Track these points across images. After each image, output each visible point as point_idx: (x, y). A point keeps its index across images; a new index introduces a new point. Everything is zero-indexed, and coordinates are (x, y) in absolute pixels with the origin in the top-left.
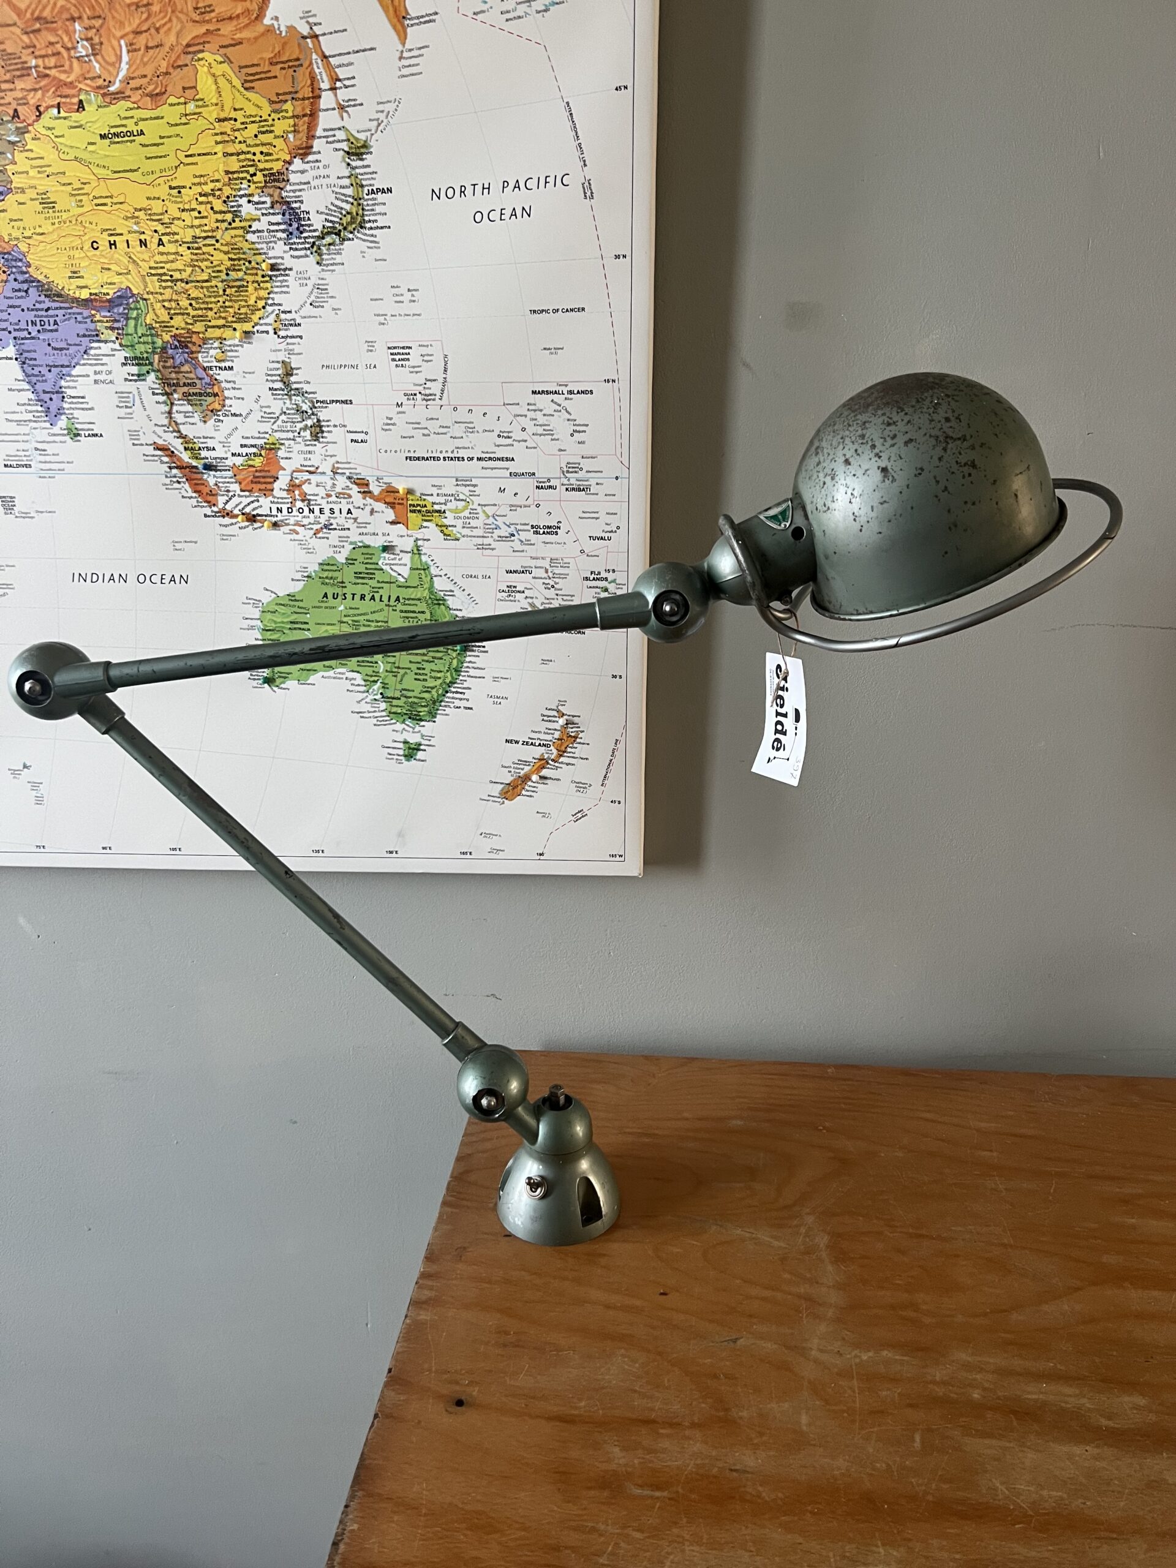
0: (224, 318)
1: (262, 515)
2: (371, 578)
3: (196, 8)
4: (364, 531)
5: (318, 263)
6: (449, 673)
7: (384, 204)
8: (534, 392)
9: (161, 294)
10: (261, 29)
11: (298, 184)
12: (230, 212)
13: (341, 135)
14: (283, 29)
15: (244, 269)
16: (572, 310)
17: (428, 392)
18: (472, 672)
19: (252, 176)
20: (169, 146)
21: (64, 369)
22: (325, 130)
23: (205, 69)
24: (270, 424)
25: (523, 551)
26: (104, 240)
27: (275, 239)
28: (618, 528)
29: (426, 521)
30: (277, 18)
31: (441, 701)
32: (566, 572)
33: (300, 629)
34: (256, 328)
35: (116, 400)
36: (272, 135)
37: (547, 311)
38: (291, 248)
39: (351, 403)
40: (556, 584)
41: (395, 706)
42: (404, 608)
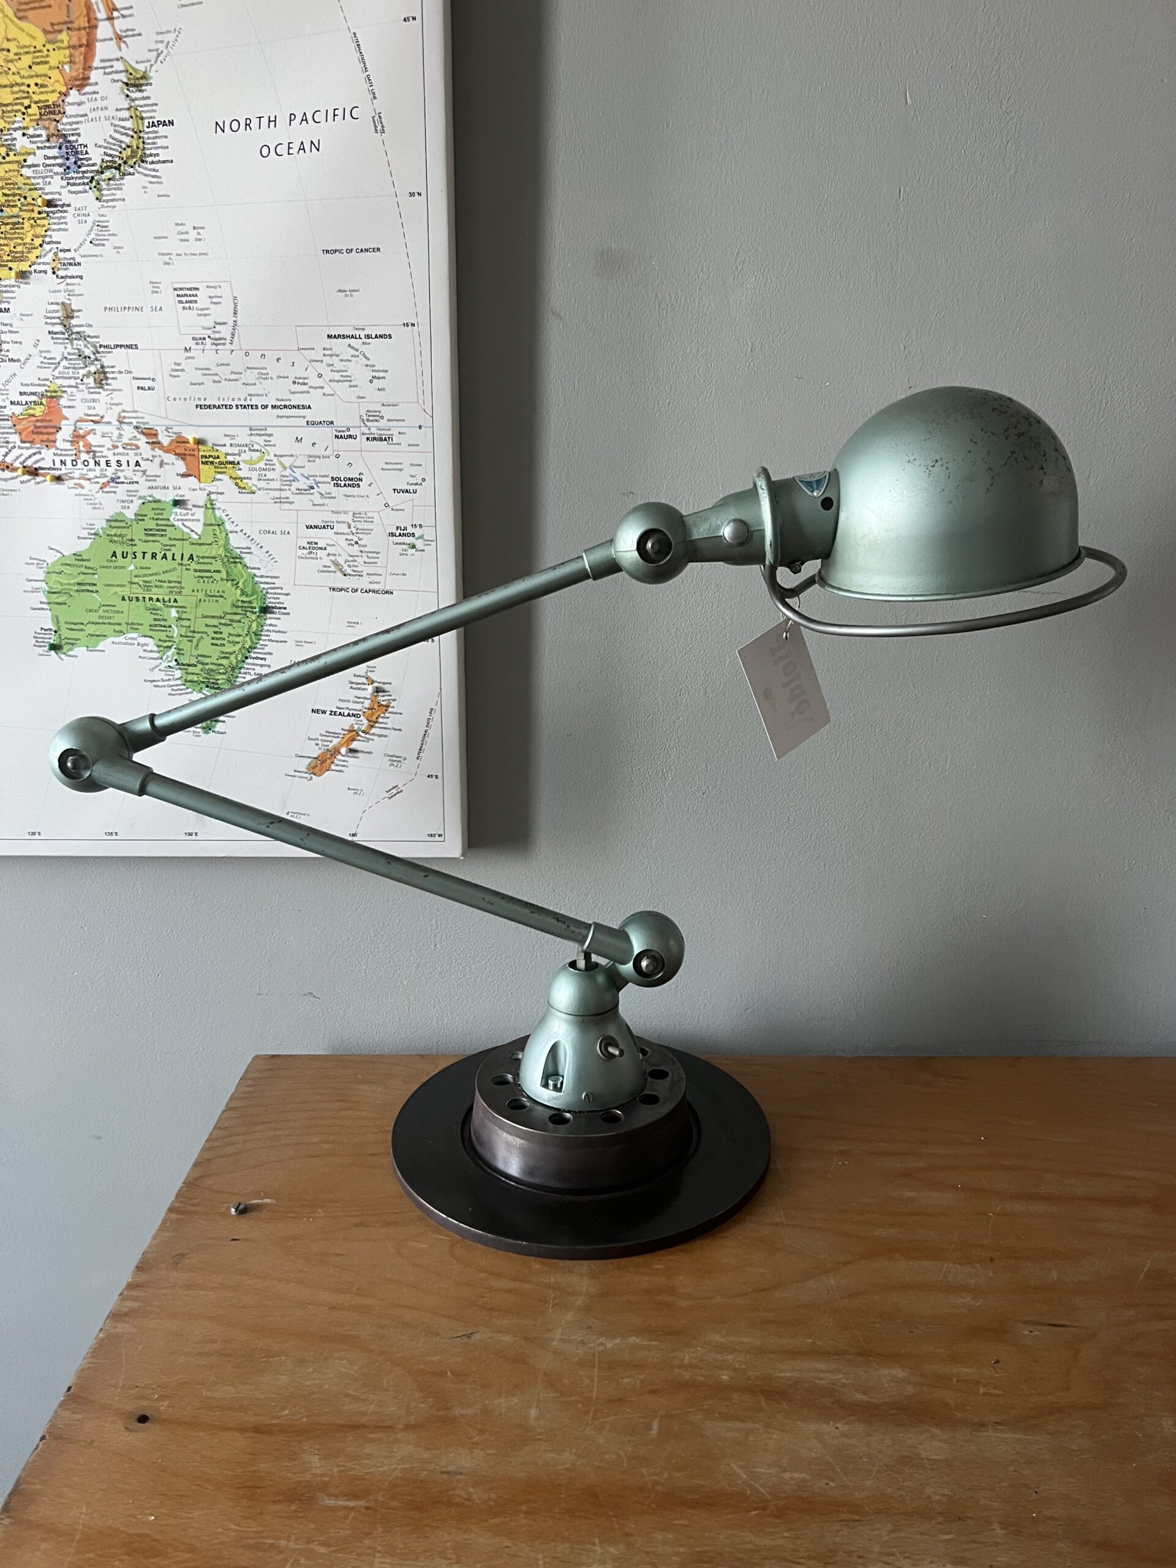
1: (45, 469)
2: (162, 535)
4: (154, 484)
5: (97, 199)
6: (248, 638)
7: (166, 137)
8: (329, 336)
11: (74, 116)
12: (3, 146)
13: (118, 66)
15: (19, 206)
16: (366, 250)
17: (217, 336)
18: (273, 636)
19: (26, 108)
22: (102, 61)
24: (51, 369)
25: (323, 505)
27: (51, 174)
28: (424, 480)
29: (219, 473)
31: (240, 668)
32: (370, 528)
33: (88, 591)
34: (32, 269)
36: (47, 66)
37: (340, 251)
38: (68, 184)
39: (137, 348)
40: (360, 539)
41: (190, 673)
42: (199, 567)
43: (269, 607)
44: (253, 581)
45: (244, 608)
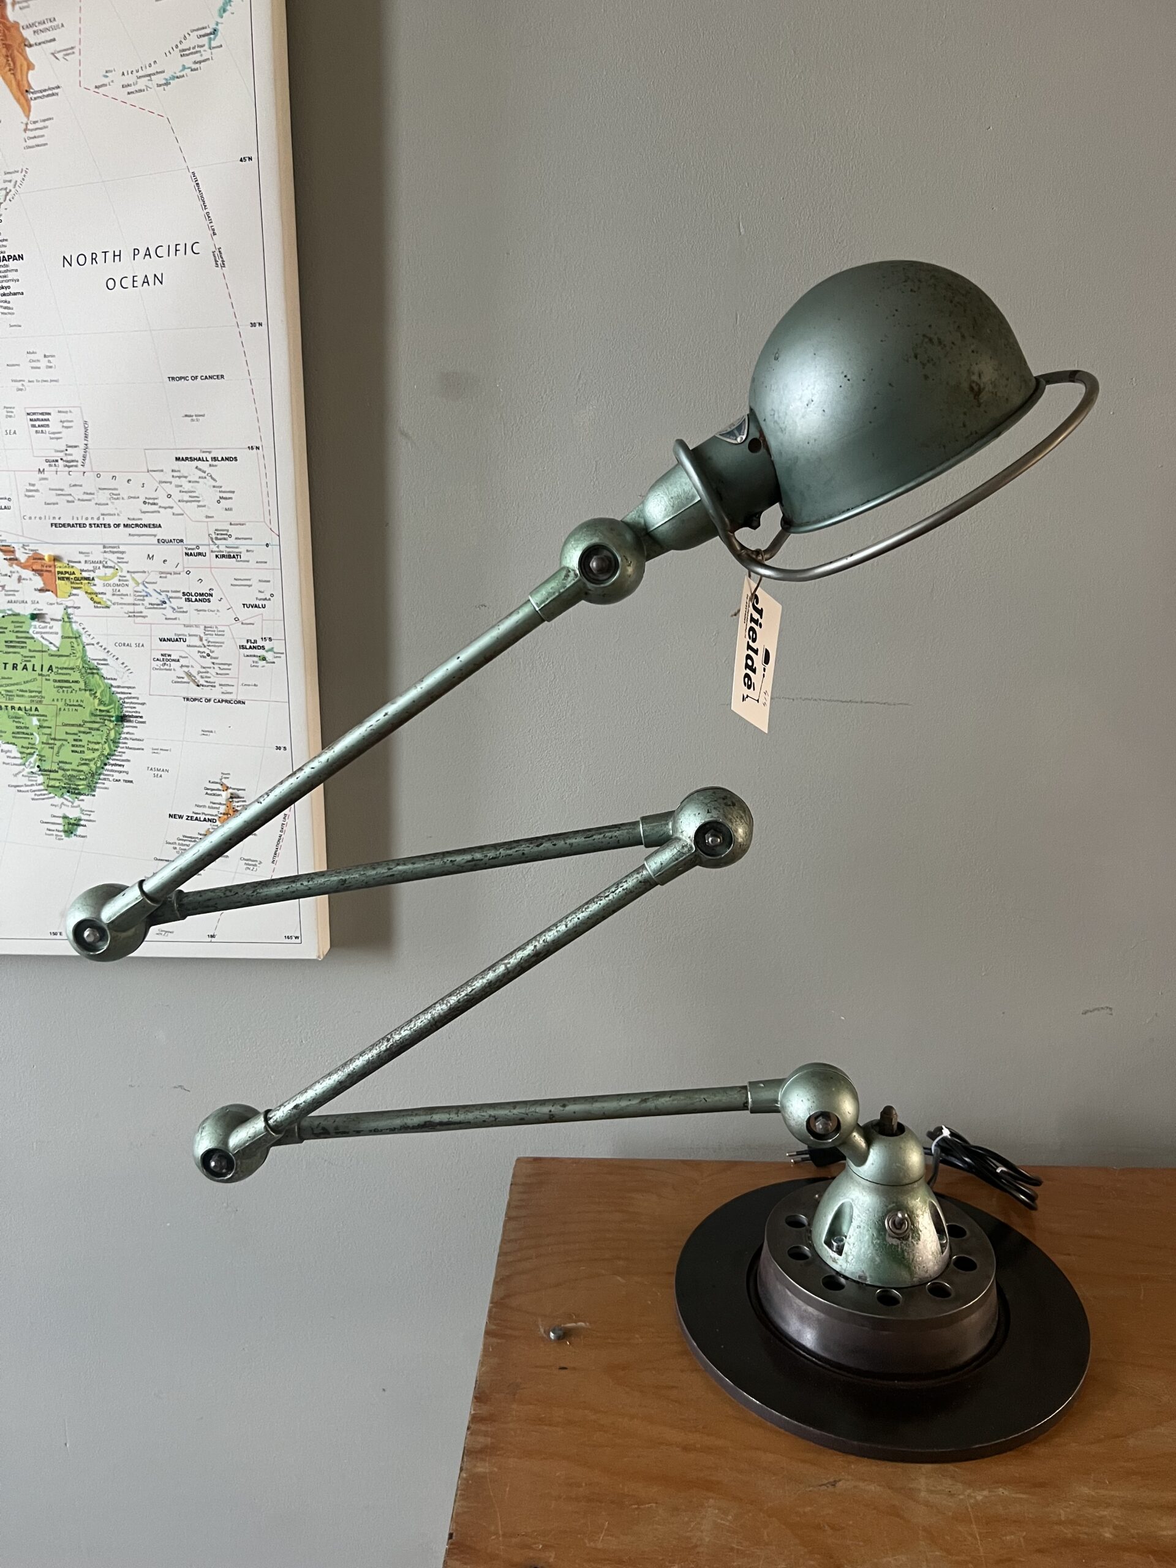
4: (13, 598)
6: (106, 746)
7: (16, 271)
8: (177, 459)
16: (211, 377)
17: (69, 458)
18: (130, 744)
28: (272, 595)
29: (75, 588)
31: (100, 774)
32: (221, 640)
37: (185, 378)
40: (213, 652)
41: (52, 779)
42: (58, 678)
43: (127, 716)
44: (110, 691)
45: (101, 716)
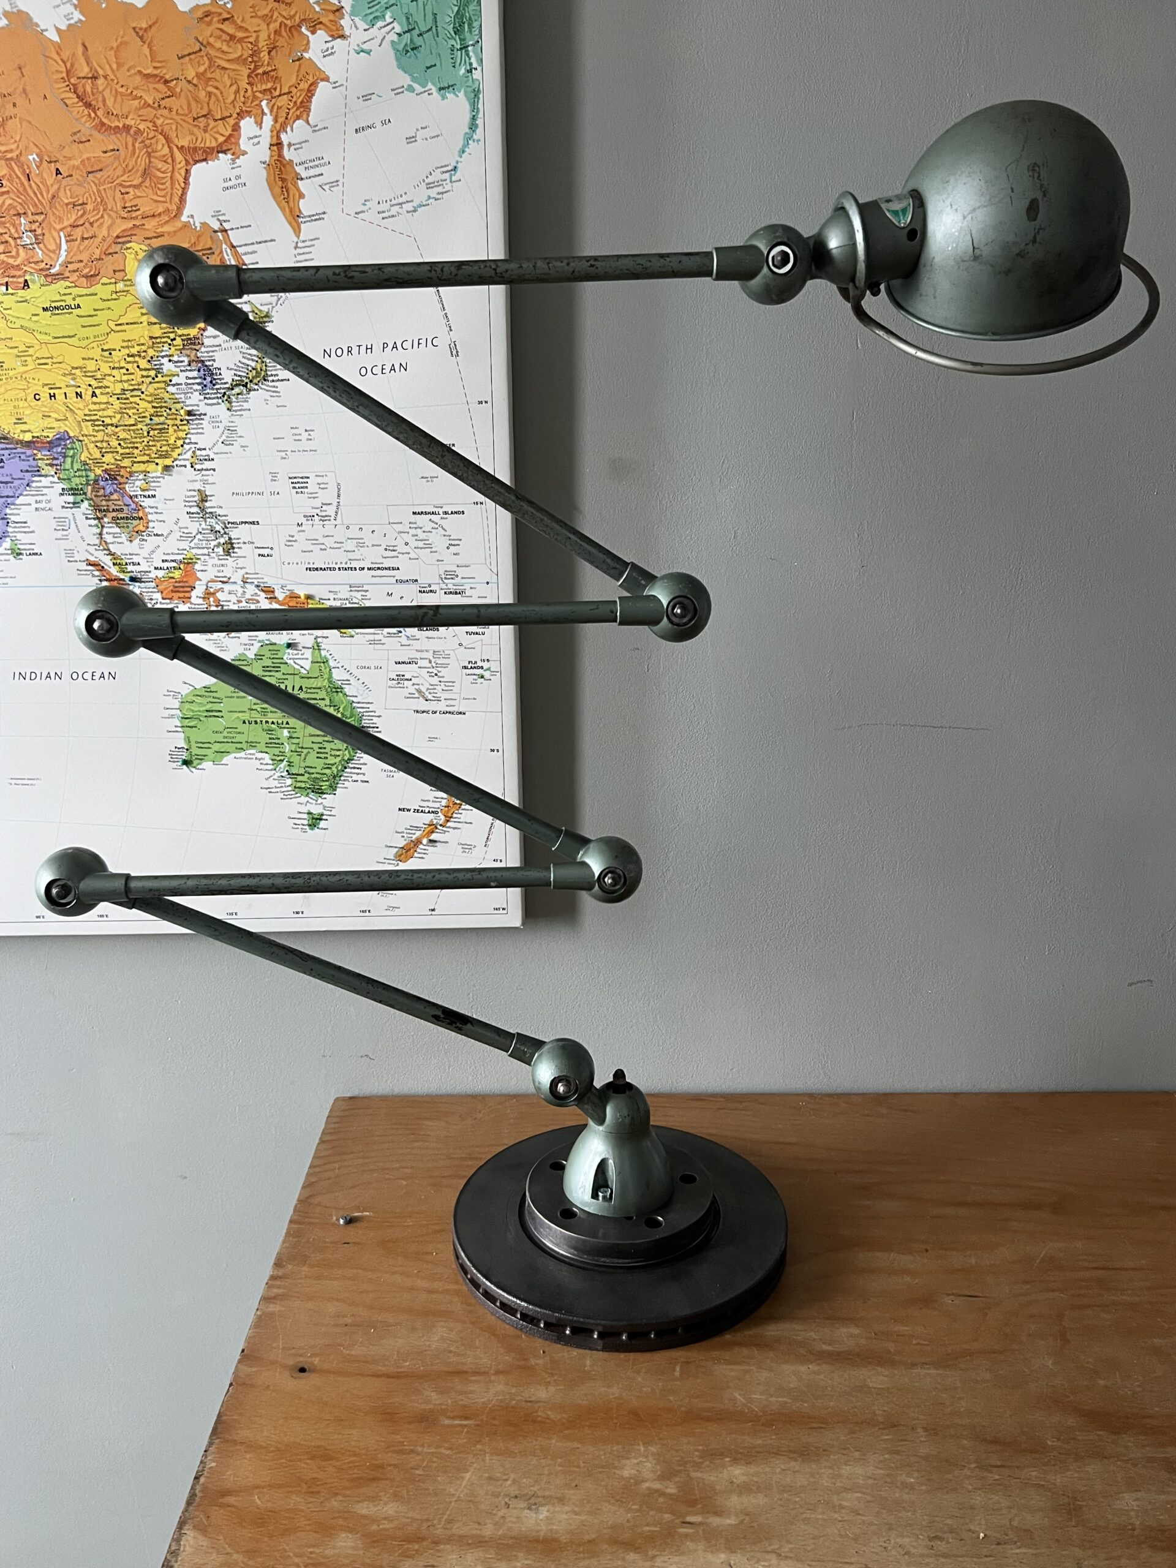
0: (149, 455)
2: (277, 672)
3: (125, 208)
5: (228, 409)
6: (347, 752)
8: (414, 513)
9: (94, 436)
10: (179, 225)
11: (211, 346)
12: (153, 369)
14: (198, 225)
15: (165, 415)
17: (324, 514)
19: (172, 340)
20: (102, 317)
21: (9, 500)
23: (133, 256)
24: (188, 542)
25: (408, 645)
26: (45, 393)
27: (192, 391)
30: (192, 216)
31: (341, 776)
32: (447, 662)
33: (215, 716)
34: (175, 464)
35: (54, 525)
38: (205, 398)
39: (258, 524)
40: (440, 672)
41: (300, 782)
42: (307, 696)
44: (351, 706)
